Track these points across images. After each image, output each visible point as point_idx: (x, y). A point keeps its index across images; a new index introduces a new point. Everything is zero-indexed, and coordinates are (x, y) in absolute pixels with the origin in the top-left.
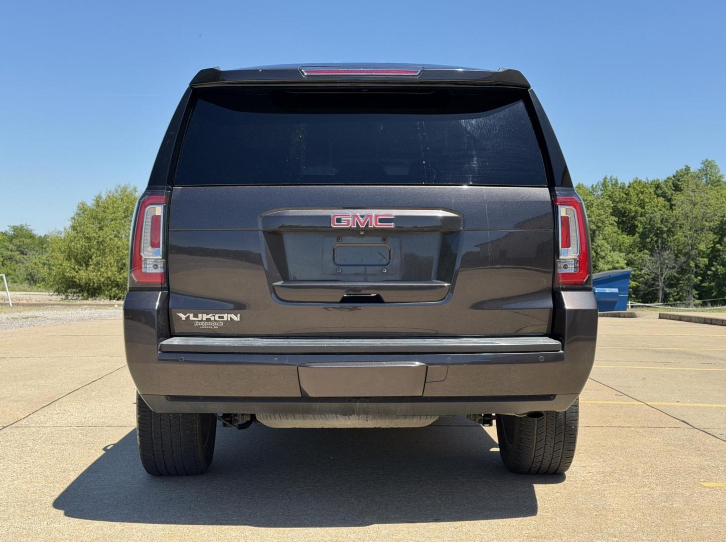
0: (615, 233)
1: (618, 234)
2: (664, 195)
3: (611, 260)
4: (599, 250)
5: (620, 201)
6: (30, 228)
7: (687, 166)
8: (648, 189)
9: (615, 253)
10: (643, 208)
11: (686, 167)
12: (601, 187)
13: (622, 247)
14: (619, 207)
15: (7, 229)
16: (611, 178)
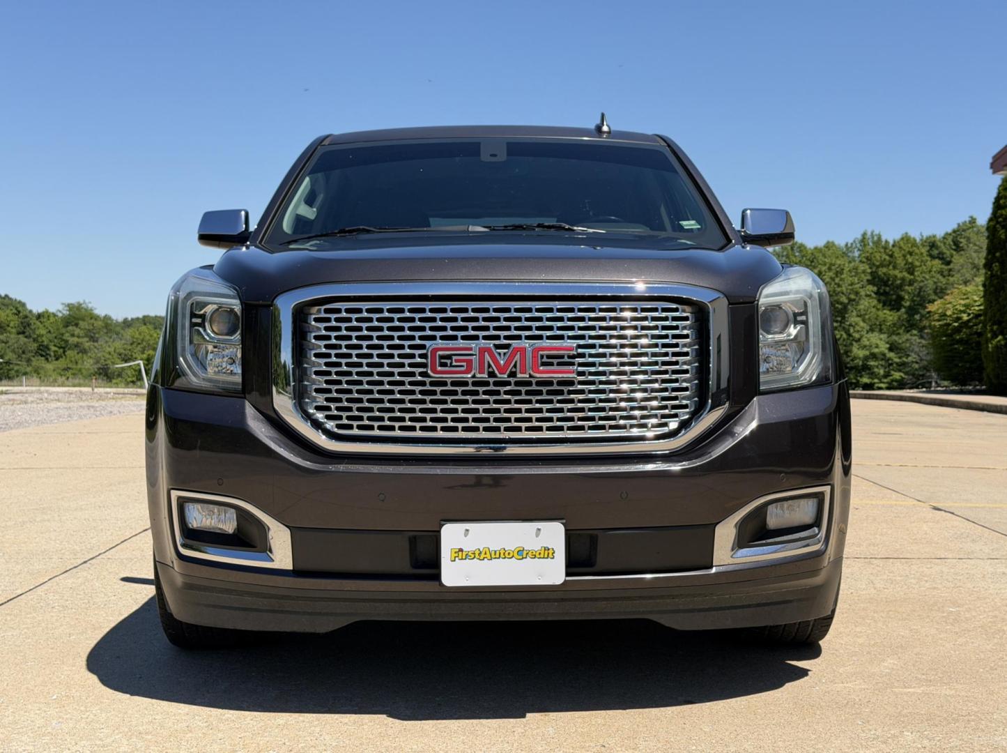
0: (874, 307)
1: (878, 309)
2: (941, 257)
3: (868, 343)
4: (852, 330)
5: (882, 265)
6: (90, 306)
7: (971, 217)
8: (918, 249)
9: (873, 335)
10: (912, 274)
11: (970, 219)
12: (858, 245)
13: (883, 327)
14: (880, 273)
15: (61, 307)
16: (872, 233)
